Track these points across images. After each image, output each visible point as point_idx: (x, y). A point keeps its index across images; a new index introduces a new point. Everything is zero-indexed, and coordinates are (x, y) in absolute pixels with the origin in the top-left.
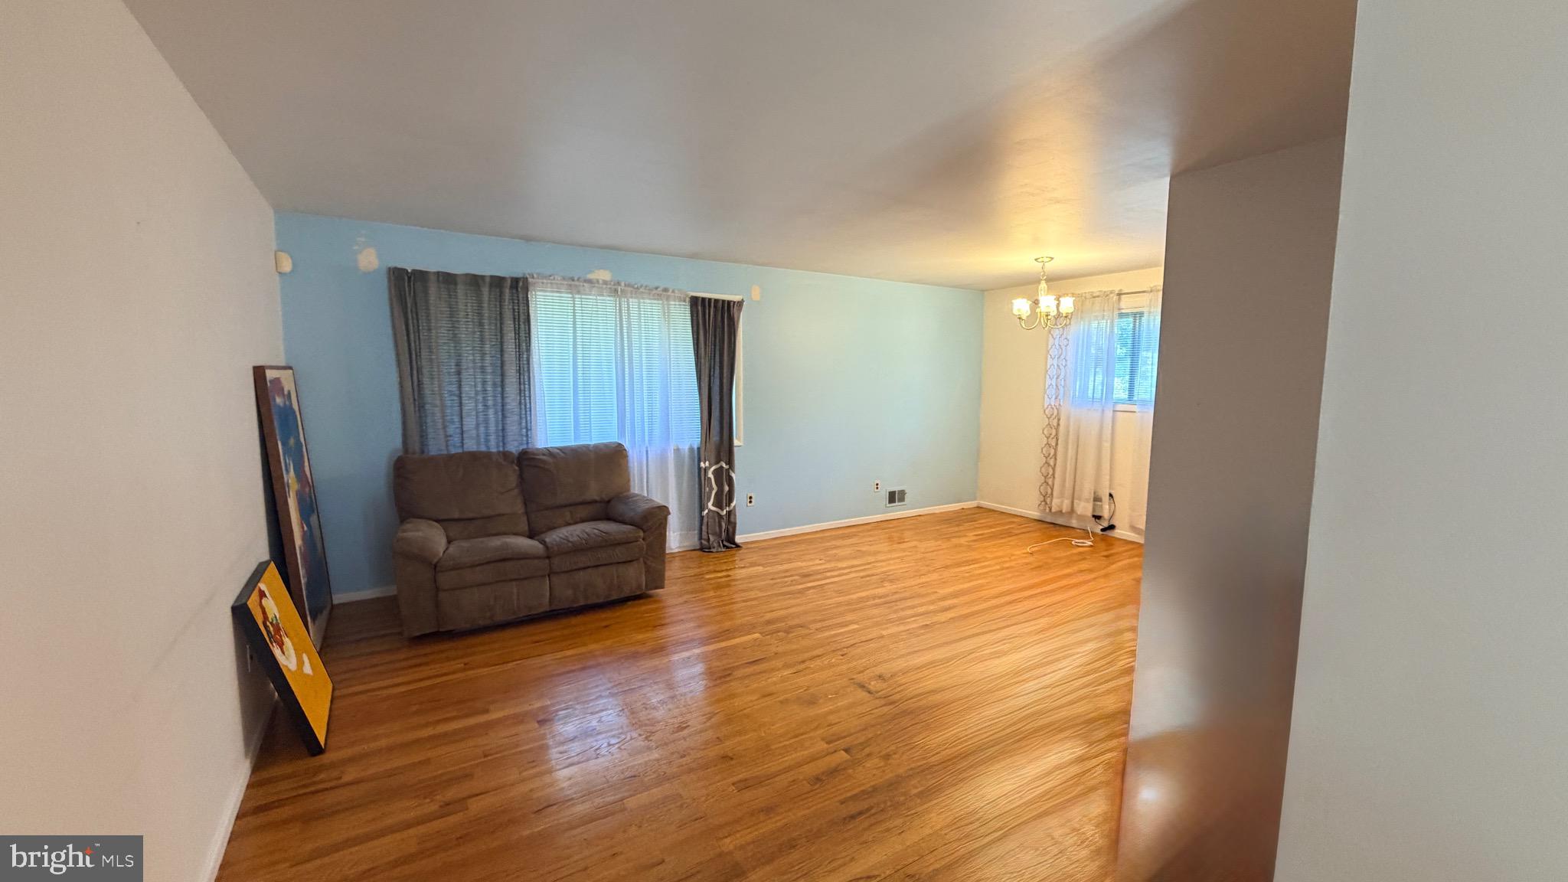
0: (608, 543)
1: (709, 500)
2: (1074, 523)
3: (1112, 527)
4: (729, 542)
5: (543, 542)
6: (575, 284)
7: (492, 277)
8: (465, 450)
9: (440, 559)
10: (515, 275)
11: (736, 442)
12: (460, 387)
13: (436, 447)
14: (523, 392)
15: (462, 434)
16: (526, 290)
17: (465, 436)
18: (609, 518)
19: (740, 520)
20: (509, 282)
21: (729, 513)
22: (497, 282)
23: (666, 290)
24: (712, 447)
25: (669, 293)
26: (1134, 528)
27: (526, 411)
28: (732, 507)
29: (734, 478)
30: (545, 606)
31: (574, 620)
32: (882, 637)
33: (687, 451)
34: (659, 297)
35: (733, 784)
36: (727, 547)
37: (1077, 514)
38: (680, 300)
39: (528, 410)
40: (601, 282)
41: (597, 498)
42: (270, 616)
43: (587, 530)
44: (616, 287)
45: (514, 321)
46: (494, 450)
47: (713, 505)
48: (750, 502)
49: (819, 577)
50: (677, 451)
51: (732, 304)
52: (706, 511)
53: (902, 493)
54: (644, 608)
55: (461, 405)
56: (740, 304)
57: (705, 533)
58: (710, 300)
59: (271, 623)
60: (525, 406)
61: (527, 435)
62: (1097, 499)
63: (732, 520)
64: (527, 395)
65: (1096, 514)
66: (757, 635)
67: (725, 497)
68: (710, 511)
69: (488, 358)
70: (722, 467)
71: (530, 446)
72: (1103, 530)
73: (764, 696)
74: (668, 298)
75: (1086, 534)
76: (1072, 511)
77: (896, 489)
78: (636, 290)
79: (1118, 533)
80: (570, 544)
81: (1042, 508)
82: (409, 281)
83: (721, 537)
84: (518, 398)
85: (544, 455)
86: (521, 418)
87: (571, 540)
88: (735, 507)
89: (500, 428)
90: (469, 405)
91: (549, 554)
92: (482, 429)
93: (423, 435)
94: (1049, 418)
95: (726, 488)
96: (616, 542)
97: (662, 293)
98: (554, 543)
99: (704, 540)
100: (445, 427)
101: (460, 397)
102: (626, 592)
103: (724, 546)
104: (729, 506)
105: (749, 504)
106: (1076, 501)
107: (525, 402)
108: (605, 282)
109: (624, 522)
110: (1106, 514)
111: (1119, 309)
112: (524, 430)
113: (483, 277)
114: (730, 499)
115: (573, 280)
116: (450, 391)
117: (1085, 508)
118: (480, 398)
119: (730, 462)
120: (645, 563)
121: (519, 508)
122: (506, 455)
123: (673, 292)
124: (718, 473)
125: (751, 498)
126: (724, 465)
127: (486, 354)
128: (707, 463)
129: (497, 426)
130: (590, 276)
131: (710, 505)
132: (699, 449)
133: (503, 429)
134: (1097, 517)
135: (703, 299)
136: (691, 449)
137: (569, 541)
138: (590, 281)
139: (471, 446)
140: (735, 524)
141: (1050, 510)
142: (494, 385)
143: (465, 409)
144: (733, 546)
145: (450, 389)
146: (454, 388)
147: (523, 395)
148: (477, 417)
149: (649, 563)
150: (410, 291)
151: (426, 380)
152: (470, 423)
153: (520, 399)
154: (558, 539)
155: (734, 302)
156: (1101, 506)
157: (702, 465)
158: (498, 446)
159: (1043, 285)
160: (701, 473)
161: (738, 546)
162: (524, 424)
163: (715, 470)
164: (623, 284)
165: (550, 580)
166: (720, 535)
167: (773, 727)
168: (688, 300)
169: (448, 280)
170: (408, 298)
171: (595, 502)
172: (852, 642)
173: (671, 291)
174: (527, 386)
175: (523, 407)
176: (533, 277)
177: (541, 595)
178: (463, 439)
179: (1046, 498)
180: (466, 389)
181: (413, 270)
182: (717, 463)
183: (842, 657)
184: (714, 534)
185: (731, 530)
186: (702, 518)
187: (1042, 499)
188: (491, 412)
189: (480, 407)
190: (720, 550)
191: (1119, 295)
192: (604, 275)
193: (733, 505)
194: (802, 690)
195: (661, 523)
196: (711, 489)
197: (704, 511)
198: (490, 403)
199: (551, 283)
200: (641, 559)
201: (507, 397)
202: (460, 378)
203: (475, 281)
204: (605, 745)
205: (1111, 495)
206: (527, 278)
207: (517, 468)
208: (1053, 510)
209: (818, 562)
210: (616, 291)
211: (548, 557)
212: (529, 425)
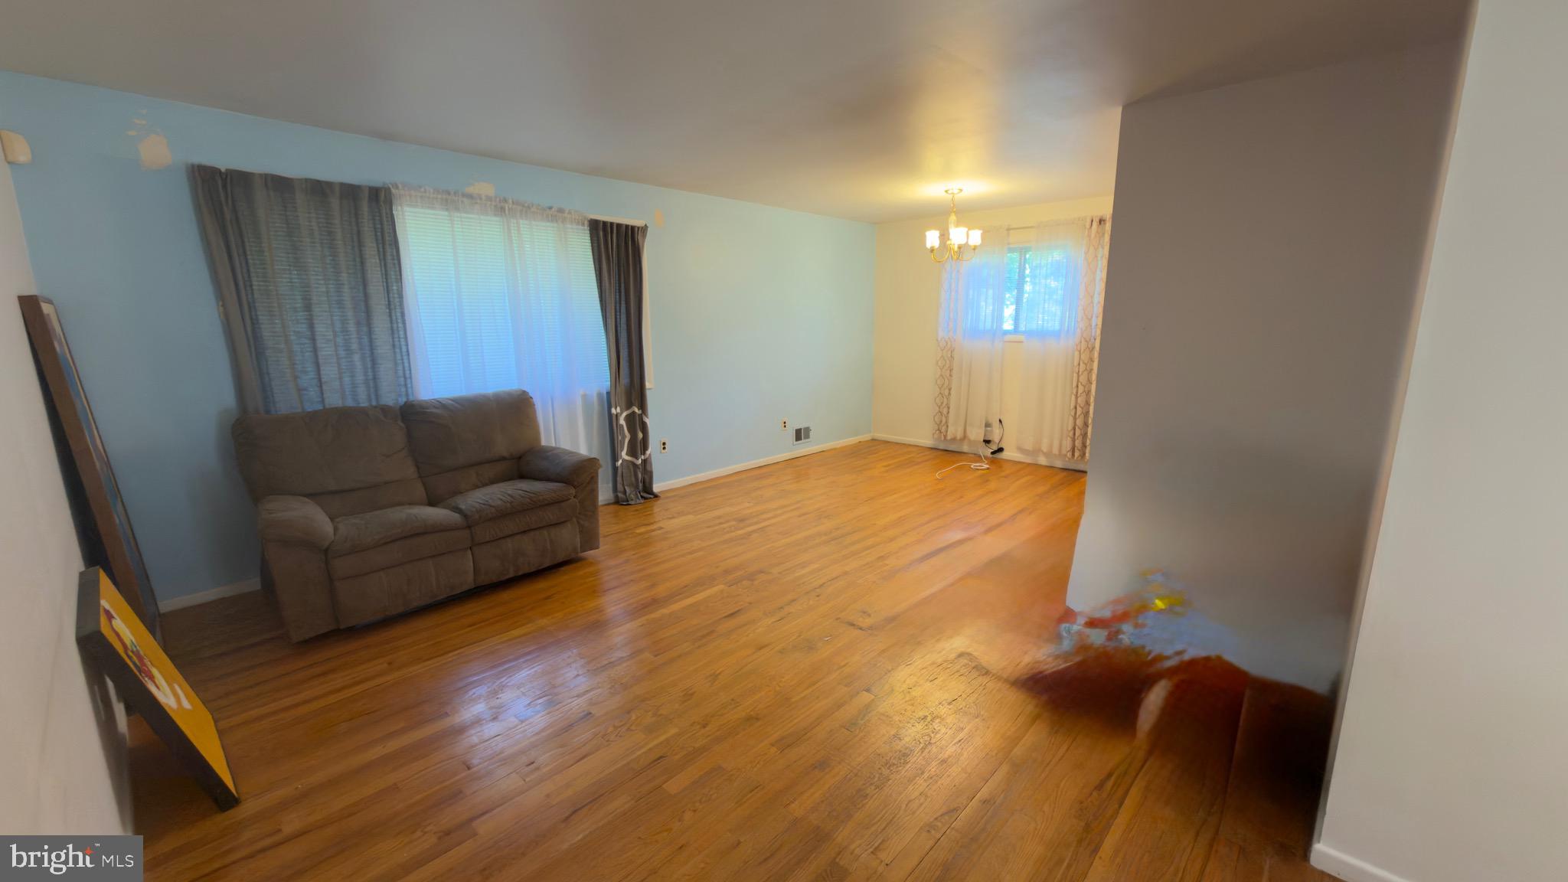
0: (536, 505)
1: (622, 451)
2: (965, 448)
3: (1001, 450)
4: (646, 491)
5: (456, 509)
6: (452, 199)
7: (342, 185)
8: (327, 406)
9: (333, 542)
10: (372, 184)
11: (648, 385)
12: (311, 327)
13: (285, 402)
14: (396, 332)
15: (321, 386)
16: (389, 203)
17: (324, 387)
18: (522, 476)
19: (656, 468)
20: (366, 194)
21: (645, 461)
22: (350, 192)
23: (561, 211)
24: (621, 389)
25: (566, 215)
26: (1020, 449)
27: (402, 356)
28: (647, 456)
29: (648, 423)
30: (468, 581)
31: (506, 595)
32: (846, 573)
33: (595, 395)
34: (553, 219)
35: (773, 745)
36: (645, 498)
37: (969, 440)
38: (578, 224)
39: (404, 354)
40: (484, 197)
41: (505, 454)
42: (128, 643)
43: (510, 492)
44: (502, 204)
45: (377, 244)
46: (364, 404)
47: (627, 454)
48: (664, 448)
49: (755, 520)
50: (585, 397)
51: (636, 229)
52: (620, 462)
53: (807, 430)
54: (581, 573)
55: (315, 350)
56: (644, 229)
57: (621, 486)
58: (612, 224)
59: (132, 652)
60: (401, 349)
61: (406, 385)
62: (988, 425)
63: (648, 468)
64: (402, 336)
65: (987, 439)
66: (721, 587)
67: (639, 445)
68: (624, 460)
69: (346, 290)
70: (634, 412)
71: (411, 398)
72: (993, 453)
73: (760, 649)
74: (564, 220)
75: (978, 458)
76: (965, 437)
77: (802, 425)
78: (525, 209)
79: (1005, 455)
80: (493, 510)
81: (936, 436)
82: (225, 187)
83: (638, 488)
84: (391, 340)
85: (435, 407)
86: (396, 364)
87: (493, 504)
88: (650, 454)
89: (371, 377)
90: (326, 351)
91: (470, 522)
92: (347, 380)
93: (265, 389)
94: (942, 350)
95: (640, 435)
96: (546, 502)
97: (555, 214)
98: (474, 510)
99: (620, 492)
100: (296, 378)
101: (313, 339)
102: (561, 558)
103: (642, 497)
104: (644, 454)
105: (663, 451)
106: (968, 428)
107: (400, 345)
108: (489, 199)
109: (549, 480)
110: (995, 438)
111: (1009, 244)
112: (402, 379)
113: (330, 184)
114: (645, 447)
115: (449, 194)
116: (299, 332)
117: (976, 434)
118: (339, 340)
119: (643, 406)
120: (578, 522)
121: (411, 471)
122: (385, 410)
123: (570, 213)
124: (630, 419)
125: (664, 444)
126: (636, 410)
127: (343, 284)
128: (618, 409)
129: (365, 374)
130: (470, 190)
131: (624, 454)
132: (608, 393)
133: (375, 378)
134: (987, 442)
135: (605, 223)
136: (600, 395)
137: (491, 506)
138: (470, 196)
139: (333, 400)
140: (651, 473)
141: (945, 437)
142: (358, 324)
143: (322, 354)
144: (652, 496)
145: (297, 330)
146: (303, 328)
147: (396, 336)
148: (339, 365)
149: (582, 522)
150: (227, 198)
151: (263, 319)
152: (329, 372)
153: (393, 341)
154: (477, 505)
155: (638, 228)
156: (992, 431)
157: (613, 411)
158: (370, 400)
159: (953, 218)
160: (612, 420)
161: (656, 496)
162: (401, 373)
163: (627, 416)
164: (510, 201)
165: (472, 554)
166: (637, 487)
167: (783, 680)
168: (586, 223)
169: (280, 185)
170: (225, 208)
171: (503, 459)
172: (820, 582)
173: (567, 212)
174: (400, 325)
175: (398, 350)
176: (397, 188)
177: (464, 571)
178: (322, 393)
179: (941, 428)
180: (320, 329)
181: (227, 170)
182: (628, 407)
183: (817, 598)
184: (630, 485)
185: (647, 480)
186: (615, 469)
187: (937, 428)
188: (356, 357)
189: (342, 353)
190: (638, 501)
191: (1008, 230)
192: (485, 189)
193: (648, 452)
194: (794, 638)
195: (592, 478)
196: (624, 437)
197: (618, 461)
198: (355, 346)
199: (421, 197)
200: (574, 520)
201: (376, 339)
202: (311, 315)
203: (319, 190)
204: (611, 729)
205: (1000, 421)
206: (389, 189)
207: (402, 424)
208: (949, 438)
209: (747, 505)
210: (503, 209)
211: (469, 527)
212: (407, 372)
